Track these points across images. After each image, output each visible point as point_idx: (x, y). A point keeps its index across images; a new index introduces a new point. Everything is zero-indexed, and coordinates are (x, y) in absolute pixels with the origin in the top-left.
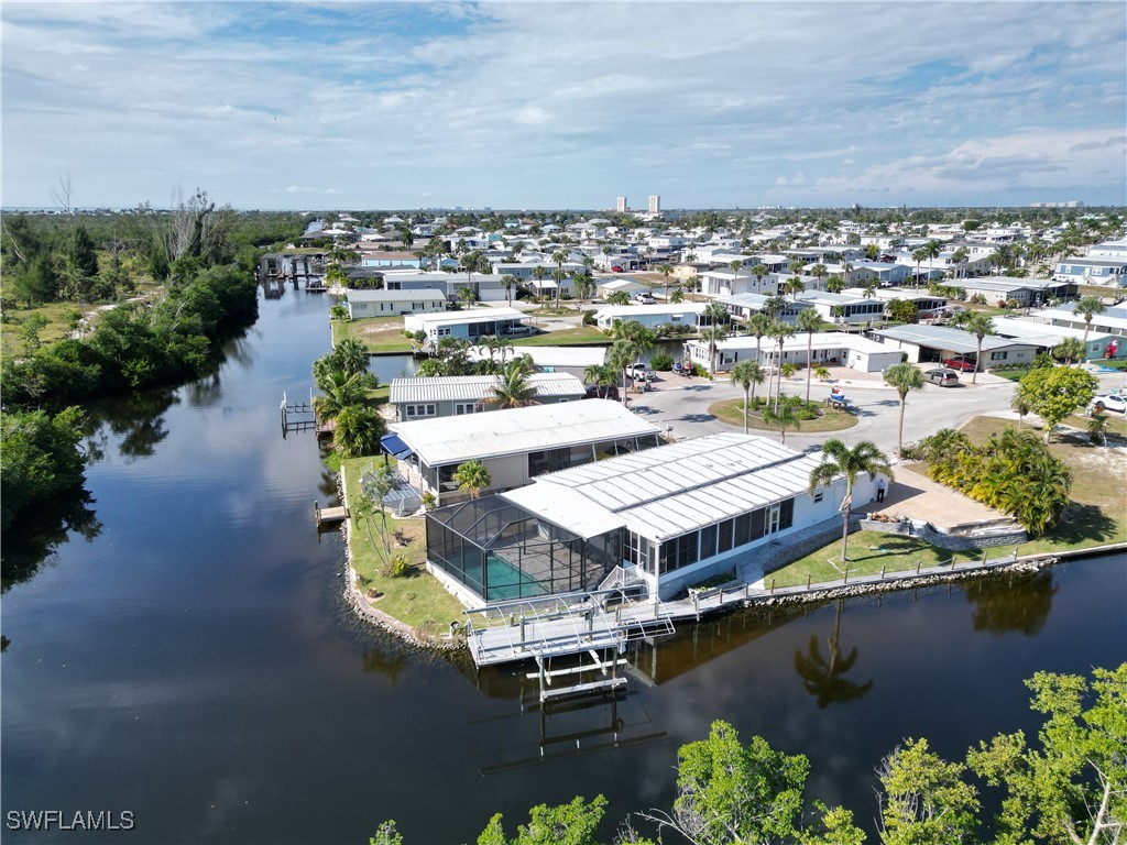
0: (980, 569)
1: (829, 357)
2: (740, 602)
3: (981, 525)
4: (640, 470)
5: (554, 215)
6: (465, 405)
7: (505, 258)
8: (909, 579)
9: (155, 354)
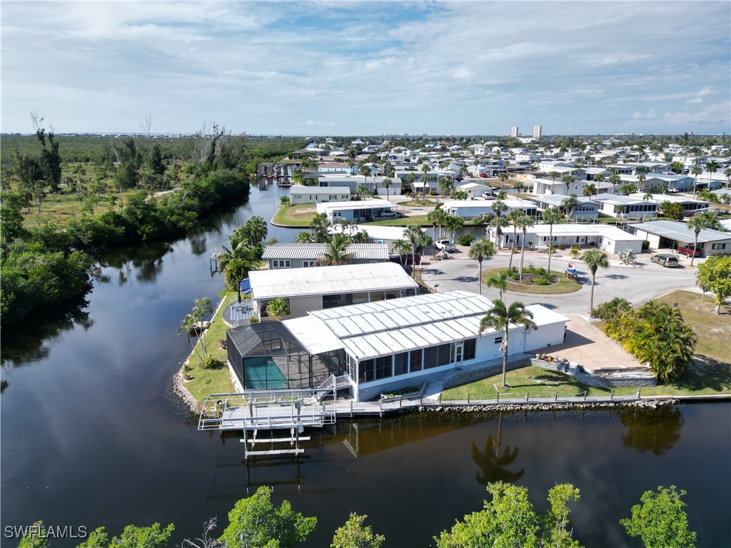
0: (608, 402)
1: (589, 241)
2: (417, 407)
3: (621, 370)
4: (377, 312)
5: (462, 139)
6: (309, 262)
7: (408, 167)
8: (549, 404)
9: (158, 222)
